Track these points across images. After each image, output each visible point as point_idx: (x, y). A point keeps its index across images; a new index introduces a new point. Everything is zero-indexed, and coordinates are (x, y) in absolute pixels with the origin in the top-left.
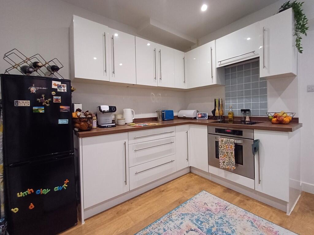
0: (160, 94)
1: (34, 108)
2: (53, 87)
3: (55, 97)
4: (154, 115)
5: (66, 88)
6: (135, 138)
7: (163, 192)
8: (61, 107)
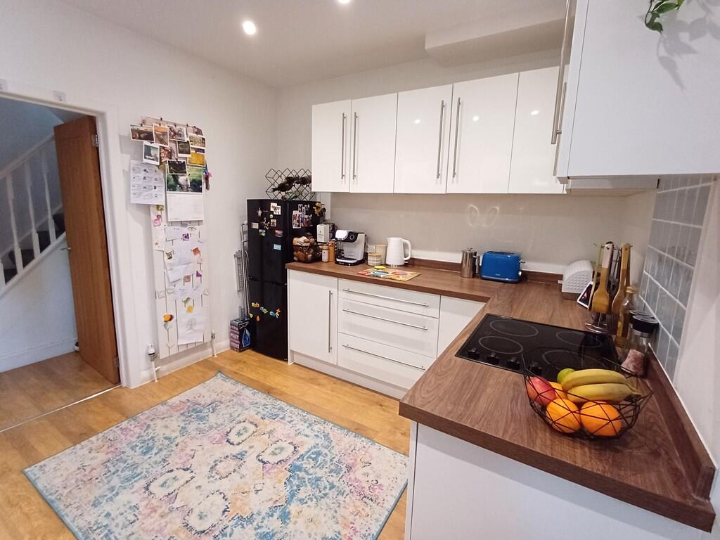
0: (498, 208)
1: (260, 231)
2: (272, 209)
3: (272, 221)
4: (457, 258)
5: (280, 211)
6: (348, 291)
7: (379, 407)
8: (276, 231)
